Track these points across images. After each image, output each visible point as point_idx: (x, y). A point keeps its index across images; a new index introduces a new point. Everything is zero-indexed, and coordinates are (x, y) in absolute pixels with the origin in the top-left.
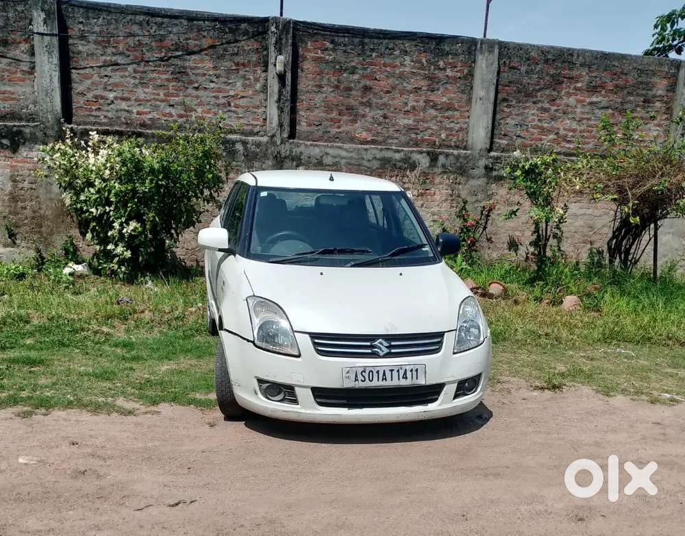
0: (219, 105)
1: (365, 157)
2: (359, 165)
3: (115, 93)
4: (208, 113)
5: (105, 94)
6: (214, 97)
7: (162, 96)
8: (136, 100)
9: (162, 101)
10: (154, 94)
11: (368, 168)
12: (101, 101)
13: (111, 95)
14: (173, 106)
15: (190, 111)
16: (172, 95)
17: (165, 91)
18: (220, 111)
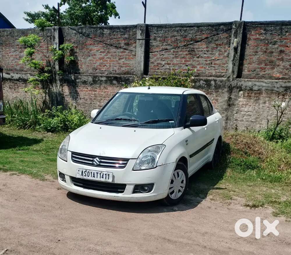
0: (207, 64)
1: (276, 86)
2: (272, 90)
3: (165, 62)
4: (202, 68)
5: (161, 62)
6: (205, 60)
7: (183, 62)
8: (173, 64)
9: (183, 64)
10: (180, 61)
11: (277, 91)
12: (160, 65)
13: (163, 63)
14: (187, 66)
15: (194, 68)
16: (188, 61)
17: (185, 59)
18: (207, 67)
